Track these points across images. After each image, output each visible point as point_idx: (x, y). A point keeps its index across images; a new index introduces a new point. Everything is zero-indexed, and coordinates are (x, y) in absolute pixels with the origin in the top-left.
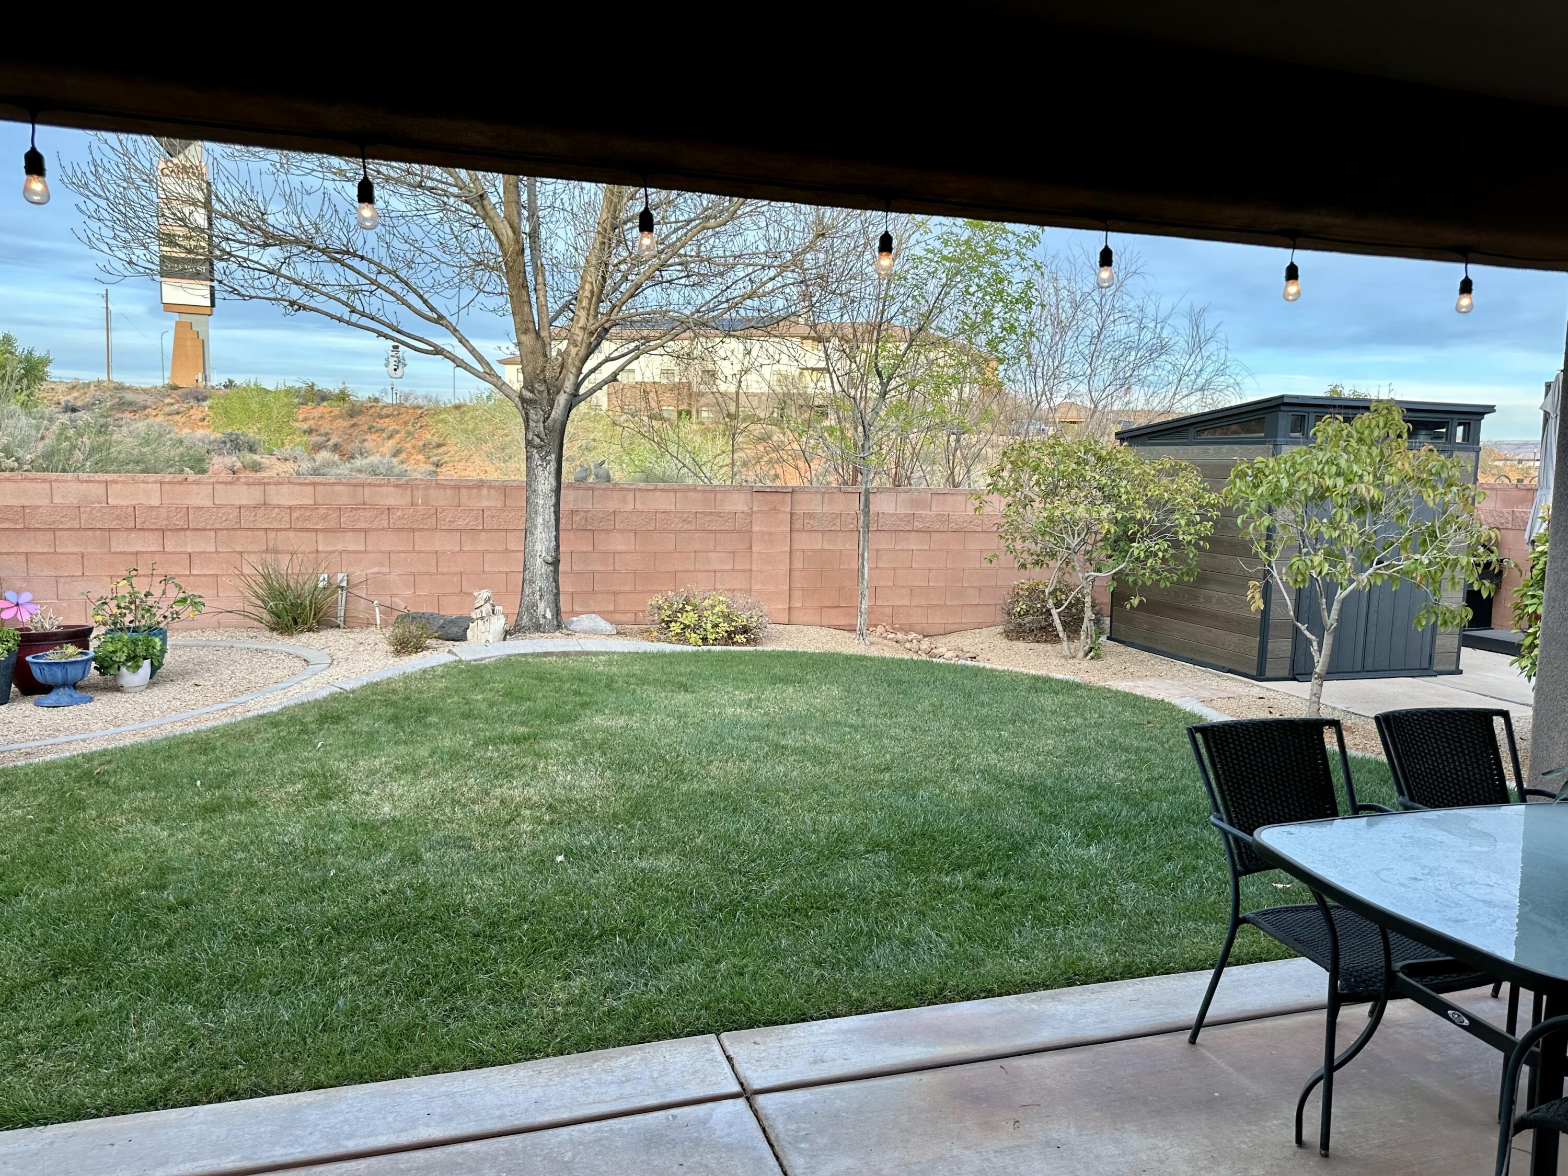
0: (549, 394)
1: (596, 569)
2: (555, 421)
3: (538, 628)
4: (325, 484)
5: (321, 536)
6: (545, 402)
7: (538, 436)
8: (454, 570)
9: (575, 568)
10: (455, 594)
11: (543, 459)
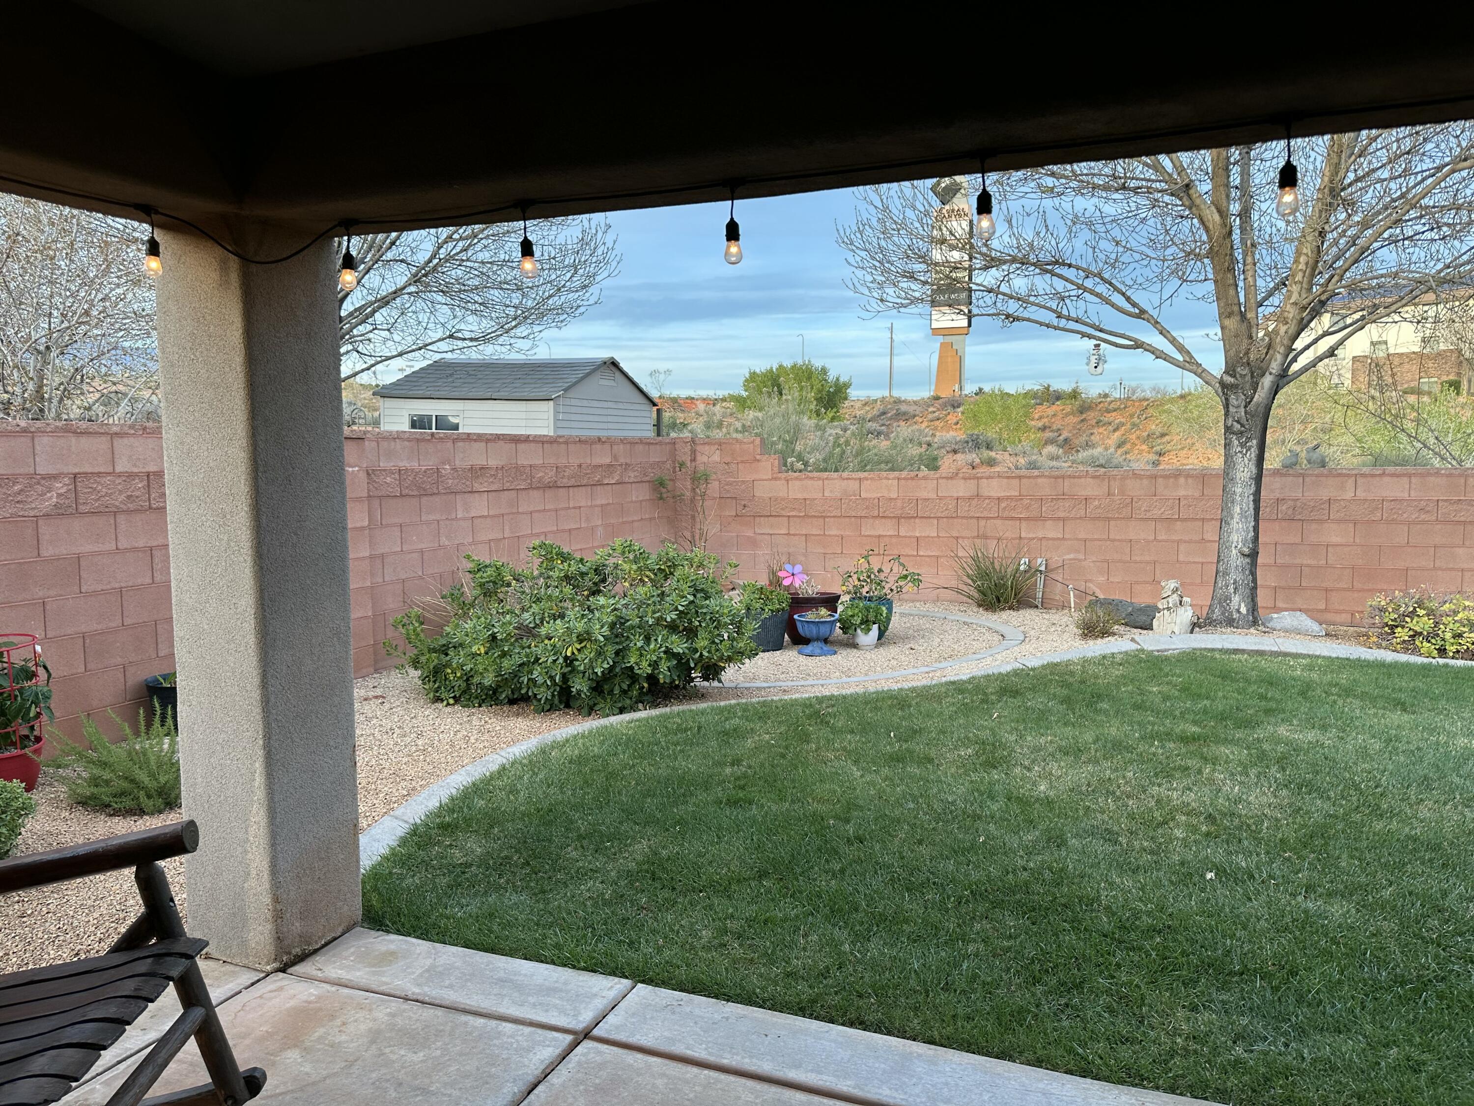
0: (1252, 377)
1: (1305, 562)
2: (1258, 405)
3: (1230, 622)
4: (1029, 477)
5: (1024, 524)
6: (1248, 386)
7: (1238, 422)
8: (1147, 558)
9: (1278, 561)
10: (1147, 583)
11: (1242, 445)
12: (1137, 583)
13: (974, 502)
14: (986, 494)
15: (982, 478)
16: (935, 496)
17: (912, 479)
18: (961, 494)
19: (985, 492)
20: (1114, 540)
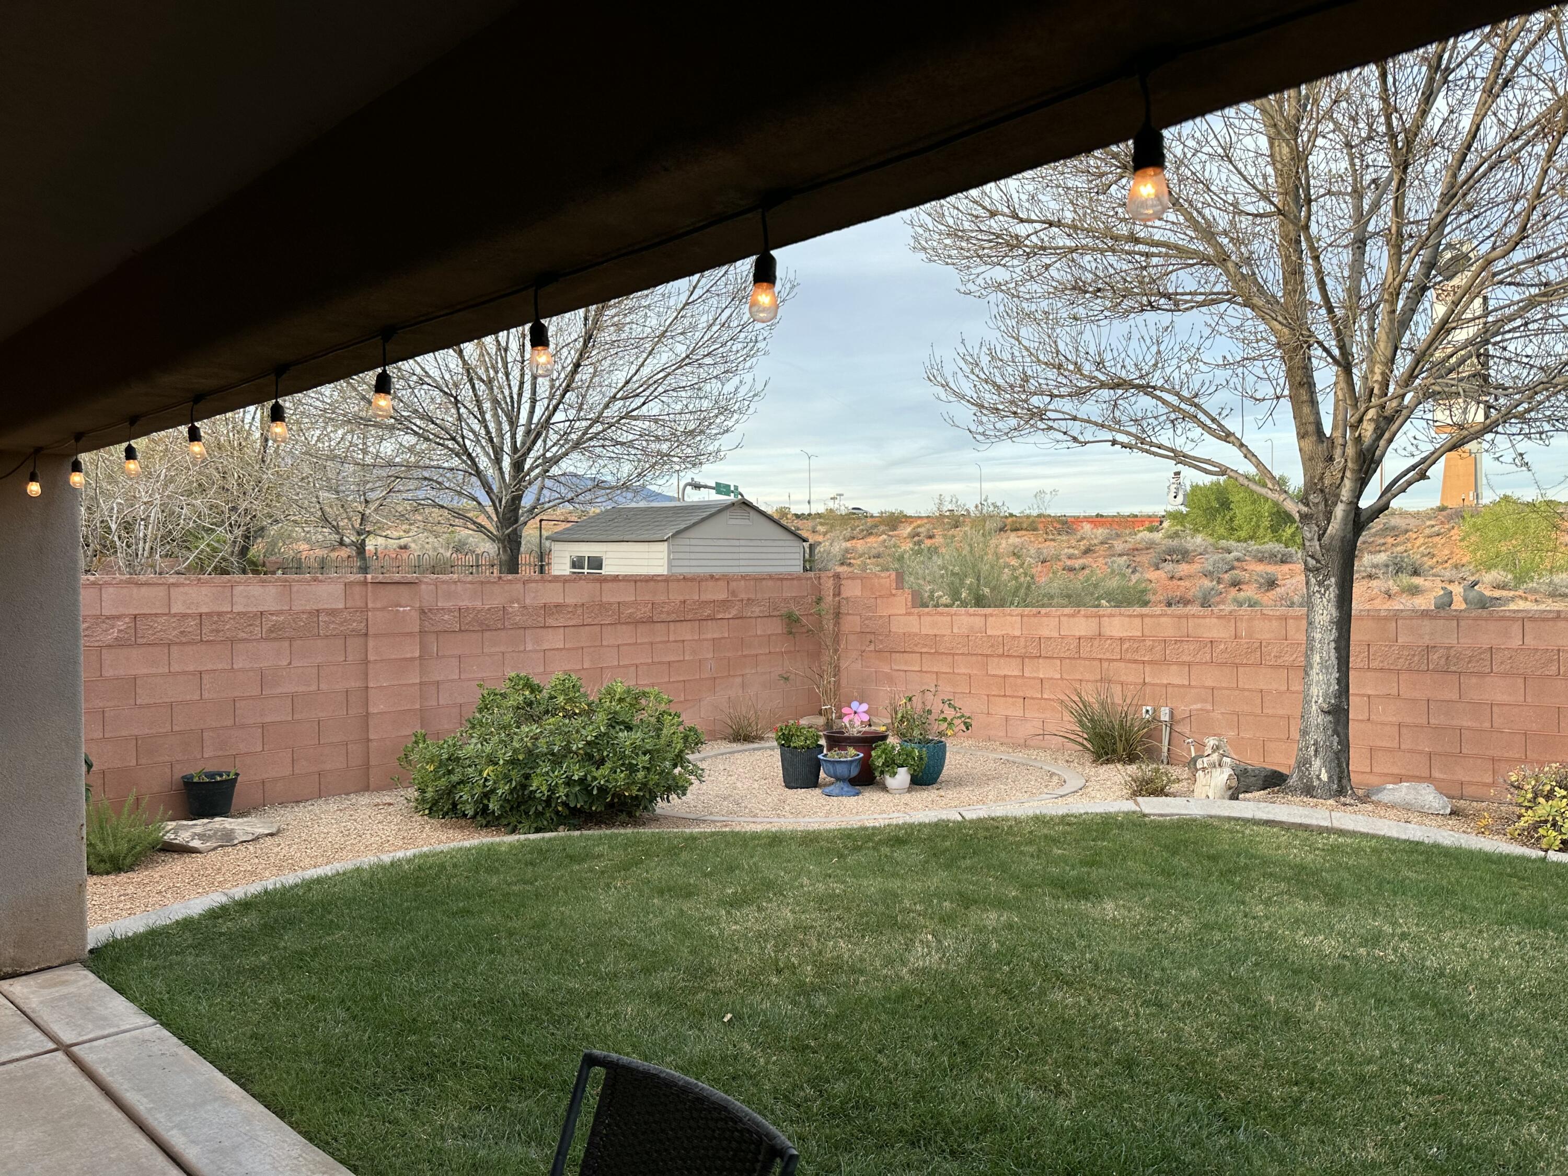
0: (1326, 505)
1: (1465, 724)
2: (1332, 538)
4: (1152, 616)
5: (1148, 669)
6: (1321, 516)
9: (1432, 721)
12: (1270, 740)
13: (1096, 643)
14: (1108, 633)
15: (1104, 616)
16: (1057, 635)
17: (1034, 616)
18: (1083, 633)
19: (1107, 631)
20: (1244, 690)
